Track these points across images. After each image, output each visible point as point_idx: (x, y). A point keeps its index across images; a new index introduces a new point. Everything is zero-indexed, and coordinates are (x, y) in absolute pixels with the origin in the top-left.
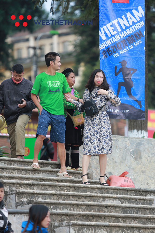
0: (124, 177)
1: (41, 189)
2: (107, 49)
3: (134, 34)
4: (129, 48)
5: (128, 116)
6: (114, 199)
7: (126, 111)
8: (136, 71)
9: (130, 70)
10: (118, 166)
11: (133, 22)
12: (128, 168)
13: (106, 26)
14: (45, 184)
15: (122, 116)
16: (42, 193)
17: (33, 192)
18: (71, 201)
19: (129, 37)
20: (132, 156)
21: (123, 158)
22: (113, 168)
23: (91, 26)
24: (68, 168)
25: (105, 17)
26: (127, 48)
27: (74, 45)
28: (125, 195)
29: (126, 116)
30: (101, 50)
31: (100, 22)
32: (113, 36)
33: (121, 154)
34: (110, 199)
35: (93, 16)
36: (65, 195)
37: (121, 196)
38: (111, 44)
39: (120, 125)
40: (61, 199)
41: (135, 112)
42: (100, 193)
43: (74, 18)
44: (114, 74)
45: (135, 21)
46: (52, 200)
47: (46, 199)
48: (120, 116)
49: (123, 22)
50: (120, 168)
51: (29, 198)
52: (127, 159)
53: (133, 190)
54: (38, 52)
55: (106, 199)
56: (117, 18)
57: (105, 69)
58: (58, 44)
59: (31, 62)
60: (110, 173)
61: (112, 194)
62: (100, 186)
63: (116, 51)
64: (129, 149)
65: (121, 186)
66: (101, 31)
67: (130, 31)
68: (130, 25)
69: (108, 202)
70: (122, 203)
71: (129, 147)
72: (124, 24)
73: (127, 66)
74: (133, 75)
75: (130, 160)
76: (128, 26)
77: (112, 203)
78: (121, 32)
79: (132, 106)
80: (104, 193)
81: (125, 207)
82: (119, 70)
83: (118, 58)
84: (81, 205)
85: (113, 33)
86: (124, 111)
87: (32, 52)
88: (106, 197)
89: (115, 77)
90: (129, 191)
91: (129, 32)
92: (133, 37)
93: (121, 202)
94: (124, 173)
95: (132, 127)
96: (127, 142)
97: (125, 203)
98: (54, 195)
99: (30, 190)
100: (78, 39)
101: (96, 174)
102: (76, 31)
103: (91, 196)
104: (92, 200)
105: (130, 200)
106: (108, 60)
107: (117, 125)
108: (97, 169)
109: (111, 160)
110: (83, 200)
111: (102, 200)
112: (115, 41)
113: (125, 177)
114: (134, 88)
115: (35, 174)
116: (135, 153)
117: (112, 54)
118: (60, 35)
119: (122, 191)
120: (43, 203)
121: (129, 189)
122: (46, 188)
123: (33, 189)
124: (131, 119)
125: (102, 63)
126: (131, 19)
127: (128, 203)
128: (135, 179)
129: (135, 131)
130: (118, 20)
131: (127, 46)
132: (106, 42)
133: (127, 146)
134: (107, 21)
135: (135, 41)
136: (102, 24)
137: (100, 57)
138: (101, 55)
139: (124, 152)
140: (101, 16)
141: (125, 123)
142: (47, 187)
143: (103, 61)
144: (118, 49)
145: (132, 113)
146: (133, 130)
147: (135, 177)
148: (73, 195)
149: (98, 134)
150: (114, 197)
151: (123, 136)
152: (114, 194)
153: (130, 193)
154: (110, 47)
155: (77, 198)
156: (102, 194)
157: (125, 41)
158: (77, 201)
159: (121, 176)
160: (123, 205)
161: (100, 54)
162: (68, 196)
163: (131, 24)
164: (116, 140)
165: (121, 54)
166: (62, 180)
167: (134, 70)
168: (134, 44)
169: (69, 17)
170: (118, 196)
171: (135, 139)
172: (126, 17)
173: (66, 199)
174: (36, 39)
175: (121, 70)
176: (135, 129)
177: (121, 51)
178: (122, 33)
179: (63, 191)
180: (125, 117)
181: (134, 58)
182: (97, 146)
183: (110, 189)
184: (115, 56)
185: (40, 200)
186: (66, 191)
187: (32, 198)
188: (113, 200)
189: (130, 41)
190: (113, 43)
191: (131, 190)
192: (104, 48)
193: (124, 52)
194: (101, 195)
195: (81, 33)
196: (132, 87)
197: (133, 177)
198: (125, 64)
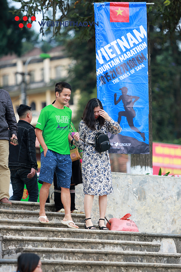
0: (126, 219)
1: (32, 235)
2: (105, 74)
3: (136, 57)
4: (130, 73)
5: (129, 151)
6: (115, 245)
7: (127, 144)
8: (138, 99)
9: (132, 97)
10: (119, 208)
11: (134, 44)
12: (131, 210)
13: (104, 48)
14: (36, 229)
15: (124, 150)
16: (32, 239)
17: (22, 238)
18: (66, 248)
19: (130, 61)
20: (135, 196)
21: (125, 198)
22: (114, 210)
23: (87, 48)
24: (63, 211)
25: (102, 38)
26: (128, 73)
27: (67, 69)
28: (128, 240)
29: (128, 150)
30: (98, 75)
31: (97, 44)
32: (112, 59)
33: (123, 194)
34: (111, 246)
35: (89, 37)
36: (59, 242)
37: (124, 242)
38: (109, 68)
39: (122, 160)
40: (54, 246)
41: (138, 146)
42: (99, 239)
43: (68, 40)
44: (113, 102)
45: (137, 43)
46: (44, 247)
47: (37, 247)
48: (121, 150)
49: (123, 43)
50: (122, 210)
51: (17, 246)
52: (129, 199)
53: (137, 235)
54: (27, 78)
55: (106, 246)
56: (116, 39)
57: (104, 97)
58: (50, 69)
59: (20, 90)
60: (111, 216)
61: (113, 239)
62: (99, 231)
63: (116, 77)
64: (132, 188)
65: (122, 230)
66: (98, 53)
67: (131, 54)
68: (130, 47)
69: (108, 249)
70: (124, 250)
71: (132, 185)
72: (124, 46)
73: (129, 93)
74: (136, 103)
75: (133, 201)
76: (129, 48)
77: (113, 250)
78: (120, 55)
79: (135, 139)
80: (104, 239)
81: (128, 255)
82: (119, 98)
83: (117, 84)
84: (78, 252)
85: (112, 56)
86: (125, 144)
87: (20, 78)
88: (105, 243)
89: (115, 106)
90: (132, 236)
91: (129, 55)
92: (135, 60)
93: (123, 248)
94: (126, 215)
95: (135, 163)
96: (130, 180)
97: (127, 249)
98: (46, 241)
99: (19, 236)
100: (72, 63)
101: (94, 216)
102: (70, 54)
103: (89, 242)
104: (90, 246)
105: (133, 246)
106: (107, 87)
107: (118, 160)
108: (95, 211)
109: (111, 201)
110: (80, 247)
111: (101, 246)
112: (114, 65)
113: (128, 220)
114: (136, 118)
115: (24, 218)
116: (139, 192)
117: (111, 80)
118: (52, 59)
119: (124, 236)
120: (34, 251)
121: (132, 234)
122: (37, 234)
123: (22, 235)
124: (134, 154)
125: (100, 90)
126: (132, 40)
127: (132, 249)
128: (138, 222)
129: (139, 167)
130: (117, 42)
131: (128, 70)
132: (103, 66)
133: (129, 184)
134: (104, 42)
135: (137, 65)
136: (99, 46)
137: (98, 83)
138: (98, 81)
139: (126, 191)
140: (98, 37)
141: (127, 158)
142: (39, 232)
143: (101, 88)
144: (118, 74)
145: (134, 147)
146: (137, 166)
147: (139, 220)
148: (68, 242)
149: (106, 172)
150: (115, 243)
151: (125, 173)
152: (115, 240)
153: (133, 238)
154: (108, 72)
155: (73, 245)
156: (102, 239)
157: (126, 65)
158: (73, 248)
159: (123, 219)
160: (126, 252)
161: (98, 79)
162: (62, 242)
163: (132, 46)
164: (117, 178)
165: (121, 80)
166: (55, 225)
167: (137, 98)
168: (136, 68)
169: (62, 38)
170: (120, 241)
171: (138, 176)
172: (126, 37)
173: (60, 246)
174: (24, 63)
175: (122, 98)
176: (138, 165)
177: (121, 76)
178: (122, 56)
179: (57, 237)
180: (126, 151)
181: (136, 84)
182: (106, 185)
183: (110, 234)
184: (115, 82)
185: (30, 247)
186: (60, 236)
187: (21, 245)
188: (114, 247)
189: (131, 65)
190: (111, 67)
191: (134, 235)
192: (101, 73)
193: (124, 77)
194: (100, 241)
195: (76, 57)
196: (134, 117)
197: (136, 220)
198: (126, 91)
